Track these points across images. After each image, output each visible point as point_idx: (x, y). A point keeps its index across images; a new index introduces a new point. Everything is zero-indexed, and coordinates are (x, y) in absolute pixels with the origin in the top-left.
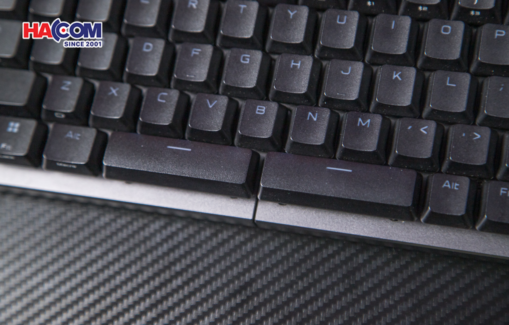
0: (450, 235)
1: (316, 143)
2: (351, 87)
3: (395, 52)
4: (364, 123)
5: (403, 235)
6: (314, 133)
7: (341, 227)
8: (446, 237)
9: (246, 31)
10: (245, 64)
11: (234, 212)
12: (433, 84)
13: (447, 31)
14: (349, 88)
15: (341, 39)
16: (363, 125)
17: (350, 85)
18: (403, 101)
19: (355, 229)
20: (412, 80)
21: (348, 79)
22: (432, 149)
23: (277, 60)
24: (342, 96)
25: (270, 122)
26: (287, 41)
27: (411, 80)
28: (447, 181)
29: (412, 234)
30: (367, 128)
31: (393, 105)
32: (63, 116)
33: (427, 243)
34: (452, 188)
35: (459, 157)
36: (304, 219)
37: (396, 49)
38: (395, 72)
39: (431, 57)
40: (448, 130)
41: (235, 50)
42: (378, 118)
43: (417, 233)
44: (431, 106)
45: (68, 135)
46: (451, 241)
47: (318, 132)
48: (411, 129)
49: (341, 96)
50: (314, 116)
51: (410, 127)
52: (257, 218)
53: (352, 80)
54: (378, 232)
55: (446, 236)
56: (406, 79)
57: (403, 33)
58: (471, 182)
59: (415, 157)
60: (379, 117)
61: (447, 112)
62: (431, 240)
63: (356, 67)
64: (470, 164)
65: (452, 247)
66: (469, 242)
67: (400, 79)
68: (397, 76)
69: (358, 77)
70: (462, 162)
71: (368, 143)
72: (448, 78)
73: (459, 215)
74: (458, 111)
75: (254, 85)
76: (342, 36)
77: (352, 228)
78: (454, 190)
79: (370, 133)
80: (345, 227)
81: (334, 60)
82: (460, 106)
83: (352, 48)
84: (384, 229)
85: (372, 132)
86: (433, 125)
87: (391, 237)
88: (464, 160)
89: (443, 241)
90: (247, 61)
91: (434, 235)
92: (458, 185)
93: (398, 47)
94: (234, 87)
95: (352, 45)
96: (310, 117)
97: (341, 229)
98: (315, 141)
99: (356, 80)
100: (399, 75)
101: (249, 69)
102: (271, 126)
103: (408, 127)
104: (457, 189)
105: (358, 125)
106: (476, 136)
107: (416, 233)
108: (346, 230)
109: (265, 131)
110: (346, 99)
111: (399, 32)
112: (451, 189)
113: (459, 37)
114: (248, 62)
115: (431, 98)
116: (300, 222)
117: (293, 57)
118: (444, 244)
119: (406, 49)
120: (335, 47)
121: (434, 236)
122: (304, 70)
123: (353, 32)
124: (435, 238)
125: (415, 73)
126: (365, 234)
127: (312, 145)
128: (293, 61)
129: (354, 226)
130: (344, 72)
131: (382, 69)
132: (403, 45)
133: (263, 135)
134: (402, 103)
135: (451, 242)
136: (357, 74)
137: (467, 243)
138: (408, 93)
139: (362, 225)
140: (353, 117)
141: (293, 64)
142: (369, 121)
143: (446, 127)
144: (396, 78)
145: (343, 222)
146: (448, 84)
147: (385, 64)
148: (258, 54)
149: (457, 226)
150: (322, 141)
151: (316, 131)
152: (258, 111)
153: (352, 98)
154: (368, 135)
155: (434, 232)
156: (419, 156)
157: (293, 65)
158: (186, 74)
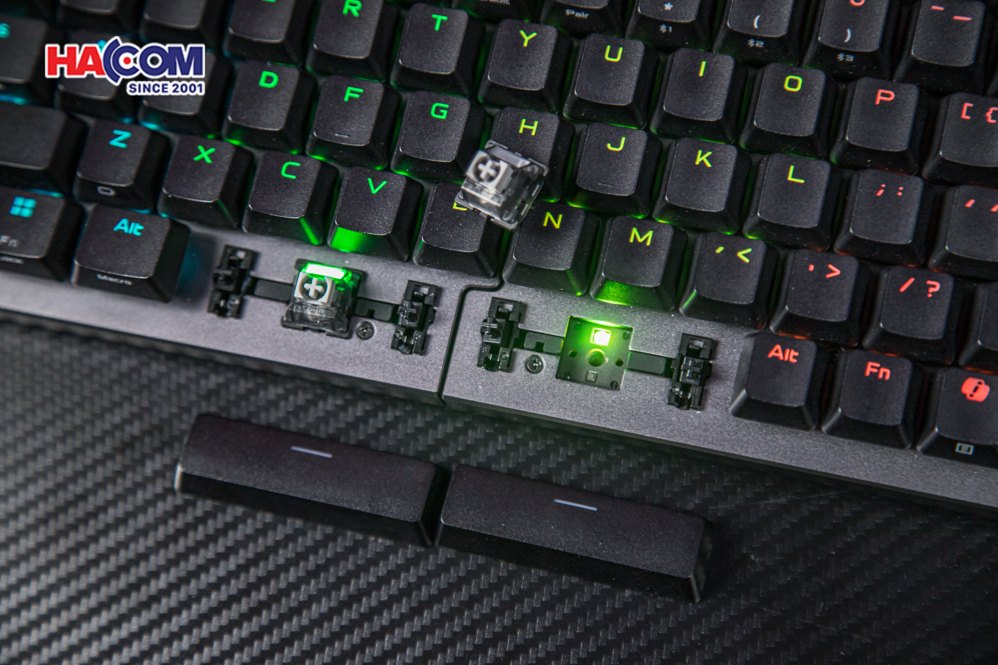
0: (778, 439)
1: (557, 267)
2: (623, 173)
3: (703, 116)
4: (641, 236)
5: (697, 435)
6: (555, 249)
7: (591, 415)
8: (770, 443)
9: (442, 62)
10: (439, 120)
11: (406, 377)
12: (766, 178)
13: (795, 87)
14: (619, 174)
15: (611, 87)
16: (640, 240)
17: (622, 170)
18: (710, 204)
19: (614, 420)
20: (730, 168)
21: (618, 158)
22: (755, 289)
23: (497, 117)
24: (607, 187)
25: (476, 226)
26: (517, 86)
27: (727, 167)
28: (778, 347)
29: (711, 433)
30: (646, 246)
31: (694, 208)
32: (112, 193)
33: (736, 450)
34: (786, 358)
35: (801, 306)
36: (527, 398)
37: (704, 112)
38: (700, 152)
39: (764, 129)
40: (785, 259)
41: (422, 94)
42: (667, 231)
43: (722, 433)
44: (759, 214)
45: (118, 227)
46: (777, 450)
47: (561, 249)
48: (722, 252)
49: (603, 188)
50: (556, 220)
51: (720, 250)
52: (446, 393)
53: (626, 161)
54: (654, 427)
55: (771, 440)
56: (719, 166)
57: (719, 85)
58: (819, 350)
59: (726, 301)
60: (668, 229)
61: (785, 227)
62: (745, 445)
63: (633, 139)
64: (819, 318)
65: (778, 460)
66: (808, 452)
67: (709, 165)
68: (704, 158)
69: (636, 157)
70: (806, 316)
71: (647, 274)
72: (792, 168)
73: (795, 405)
74: (805, 227)
75: (452, 158)
76: (612, 84)
77: (610, 418)
78: (788, 362)
79: (651, 255)
80: (598, 416)
81: (596, 125)
82: (809, 217)
83: (629, 106)
84: (664, 423)
85: (654, 254)
86: (760, 247)
87: (676, 438)
88: (809, 312)
89: (763, 449)
90: (442, 114)
91: (750, 437)
92: (797, 354)
93: (708, 107)
94: (417, 159)
95: (630, 101)
96: (549, 221)
97: (590, 419)
98: (554, 263)
99: (632, 162)
100: (707, 158)
101: (445, 129)
102: (480, 232)
103: (717, 248)
104: (795, 361)
105: (632, 240)
106: (832, 271)
107: (719, 432)
108: (599, 421)
109: (467, 241)
110: (613, 194)
111: (711, 82)
112: (783, 360)
113: (815, 98)
114: (444, 117)
115: (761, 200)
116: (521, 403)
117: (525, 113)
118: (766, 454)
119: (721, 113)
120: (600, 102)
121: (749, 439)
122: (542, 139)
123: (632, 77)
124: (750, 442)
125: (734, 155)
126: (632, 429)
127: (550, 271)
128: (524, 121)
129: (614, 416)
130: (612, 146)
131: (678, 145)
132: (718, 105)
133: (463, 247)
134: (710, 207)
135: (778, 452)
136: (635, 152)
137: (804, 454)
138: (721, 189)
139: (628, 413)
140: (623, 226)
141: (523, 125)
142: (650, 234)
143: (782, 253)
144: (702, 162)
145: (594, 406)
146: (790, 178)
147: (684, 136)
148: (463, 105)
149: (790, 425)
150: (567, 265)
151: (557, 247)
152: (458, 205)
153: (624, 194)
154: (648, 258)
155: (750, 432)
156: (734, 300)
157: (524, 129)
158: (334, 133)
